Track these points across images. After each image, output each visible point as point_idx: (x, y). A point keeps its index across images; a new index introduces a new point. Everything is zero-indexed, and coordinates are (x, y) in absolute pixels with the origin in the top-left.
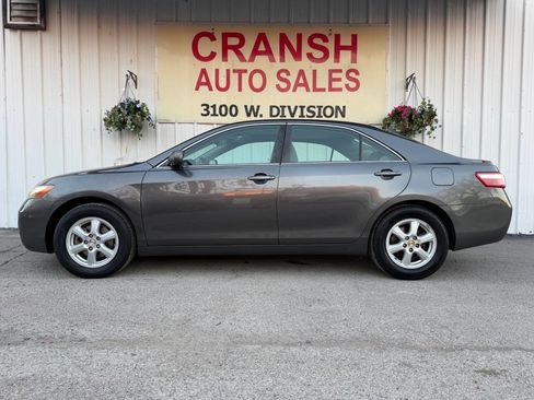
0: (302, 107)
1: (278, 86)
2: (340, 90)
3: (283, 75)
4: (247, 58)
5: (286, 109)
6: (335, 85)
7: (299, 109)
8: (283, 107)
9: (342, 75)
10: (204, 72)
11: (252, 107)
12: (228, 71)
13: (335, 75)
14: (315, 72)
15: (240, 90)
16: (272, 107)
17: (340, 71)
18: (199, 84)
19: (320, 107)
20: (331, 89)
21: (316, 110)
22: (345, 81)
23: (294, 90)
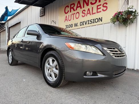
0: (89, 21)
1: (82, 16)
2: (100, 12)
3: (84, 12)
4: (75, 10)
5: (84, 22)
6: (99, 10)
7: (88, 21)
8: (83, 22)
9: (101, 6)
10: (66, 17)
11: (76, 24)
12: (71, 15)
13: (99, 7)
14: (92, 8)
15: (73, 19)
16: (80, 23)
17: (101, 5)
18: (65, 20)
19: (94, 20)
20: (97, 12)
21: (93, 21)
22: (102, 8)
23: (86, 16)
